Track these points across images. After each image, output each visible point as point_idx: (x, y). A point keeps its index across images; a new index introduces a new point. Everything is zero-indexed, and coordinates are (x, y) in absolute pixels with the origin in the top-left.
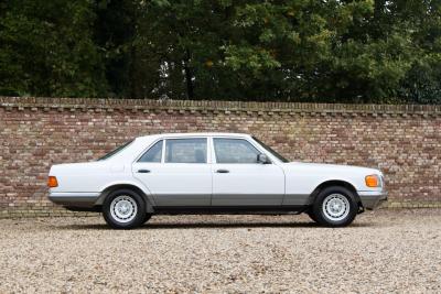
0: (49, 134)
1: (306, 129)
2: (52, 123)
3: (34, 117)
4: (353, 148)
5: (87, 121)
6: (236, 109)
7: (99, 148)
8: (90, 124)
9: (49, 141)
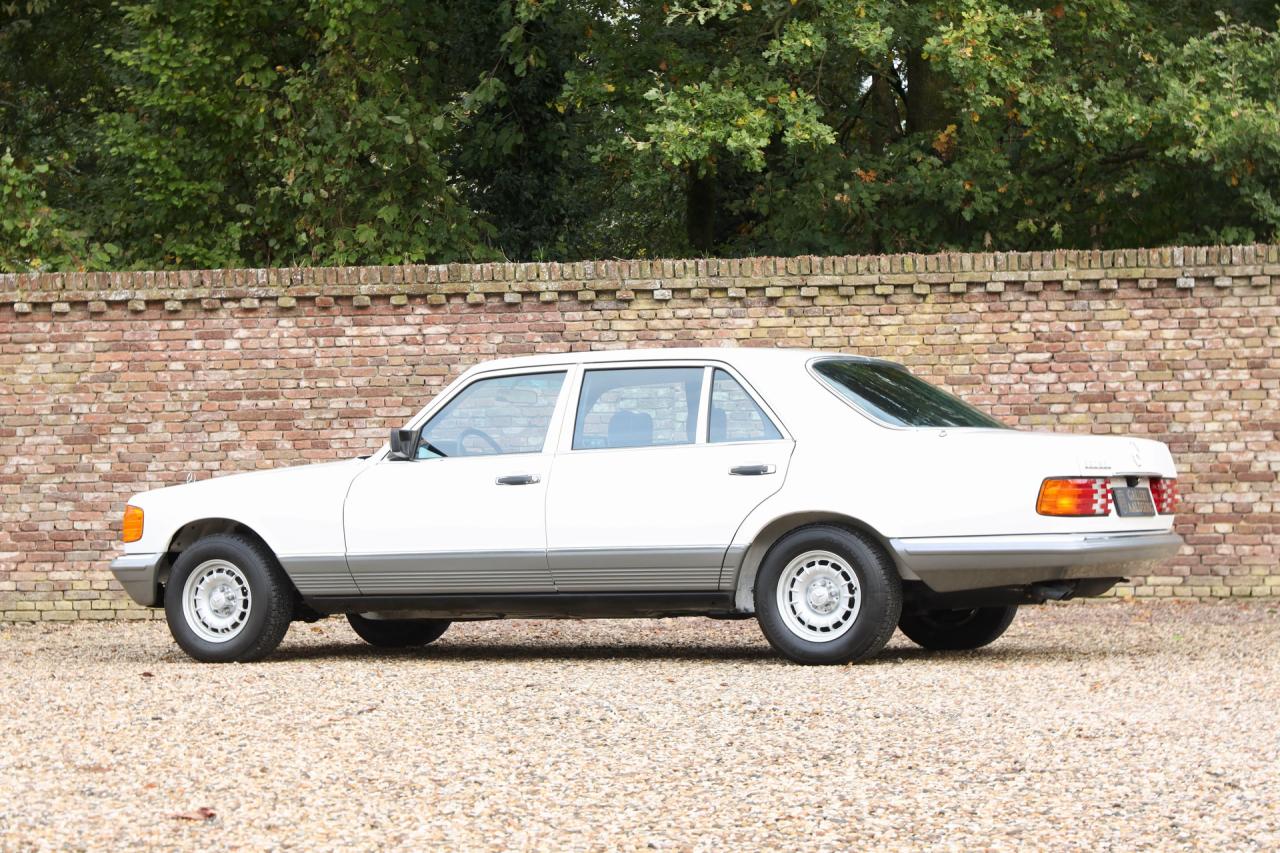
0: (109, 378)
1: (938, 339)
2: (118, 346)
3: (63, 329)
4: (1109, 398)
5: (220, 336)
6: (688, 281)
7: (257, 416)
8: (231, 344)
9: (111, 397)
